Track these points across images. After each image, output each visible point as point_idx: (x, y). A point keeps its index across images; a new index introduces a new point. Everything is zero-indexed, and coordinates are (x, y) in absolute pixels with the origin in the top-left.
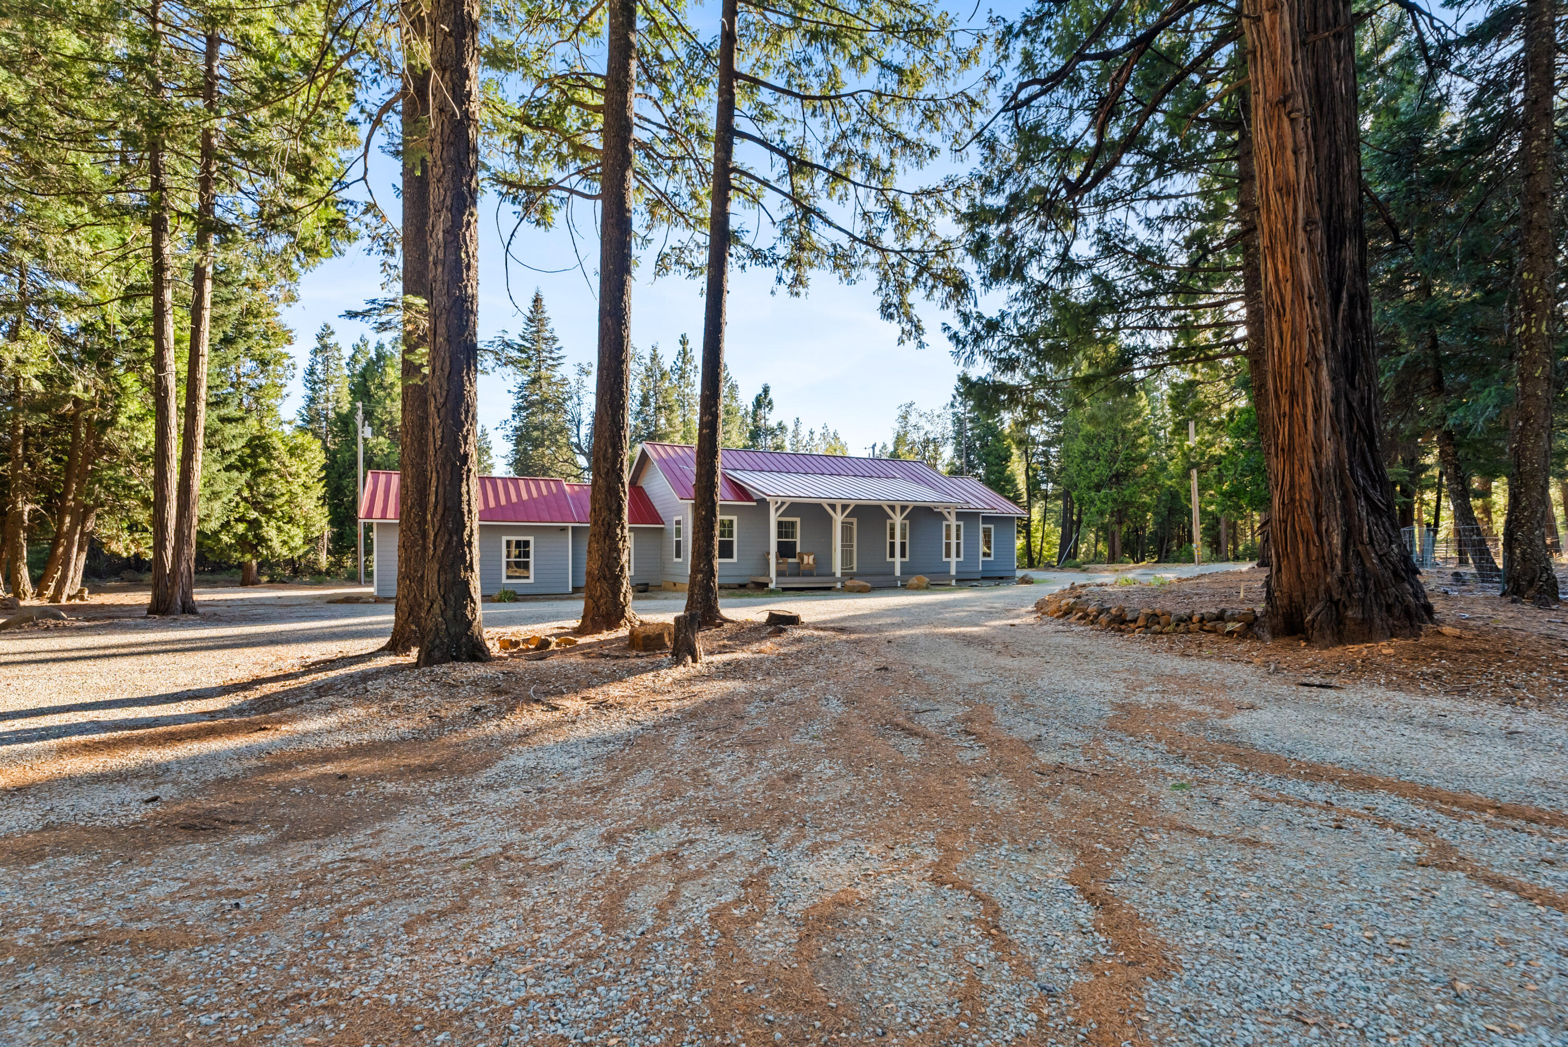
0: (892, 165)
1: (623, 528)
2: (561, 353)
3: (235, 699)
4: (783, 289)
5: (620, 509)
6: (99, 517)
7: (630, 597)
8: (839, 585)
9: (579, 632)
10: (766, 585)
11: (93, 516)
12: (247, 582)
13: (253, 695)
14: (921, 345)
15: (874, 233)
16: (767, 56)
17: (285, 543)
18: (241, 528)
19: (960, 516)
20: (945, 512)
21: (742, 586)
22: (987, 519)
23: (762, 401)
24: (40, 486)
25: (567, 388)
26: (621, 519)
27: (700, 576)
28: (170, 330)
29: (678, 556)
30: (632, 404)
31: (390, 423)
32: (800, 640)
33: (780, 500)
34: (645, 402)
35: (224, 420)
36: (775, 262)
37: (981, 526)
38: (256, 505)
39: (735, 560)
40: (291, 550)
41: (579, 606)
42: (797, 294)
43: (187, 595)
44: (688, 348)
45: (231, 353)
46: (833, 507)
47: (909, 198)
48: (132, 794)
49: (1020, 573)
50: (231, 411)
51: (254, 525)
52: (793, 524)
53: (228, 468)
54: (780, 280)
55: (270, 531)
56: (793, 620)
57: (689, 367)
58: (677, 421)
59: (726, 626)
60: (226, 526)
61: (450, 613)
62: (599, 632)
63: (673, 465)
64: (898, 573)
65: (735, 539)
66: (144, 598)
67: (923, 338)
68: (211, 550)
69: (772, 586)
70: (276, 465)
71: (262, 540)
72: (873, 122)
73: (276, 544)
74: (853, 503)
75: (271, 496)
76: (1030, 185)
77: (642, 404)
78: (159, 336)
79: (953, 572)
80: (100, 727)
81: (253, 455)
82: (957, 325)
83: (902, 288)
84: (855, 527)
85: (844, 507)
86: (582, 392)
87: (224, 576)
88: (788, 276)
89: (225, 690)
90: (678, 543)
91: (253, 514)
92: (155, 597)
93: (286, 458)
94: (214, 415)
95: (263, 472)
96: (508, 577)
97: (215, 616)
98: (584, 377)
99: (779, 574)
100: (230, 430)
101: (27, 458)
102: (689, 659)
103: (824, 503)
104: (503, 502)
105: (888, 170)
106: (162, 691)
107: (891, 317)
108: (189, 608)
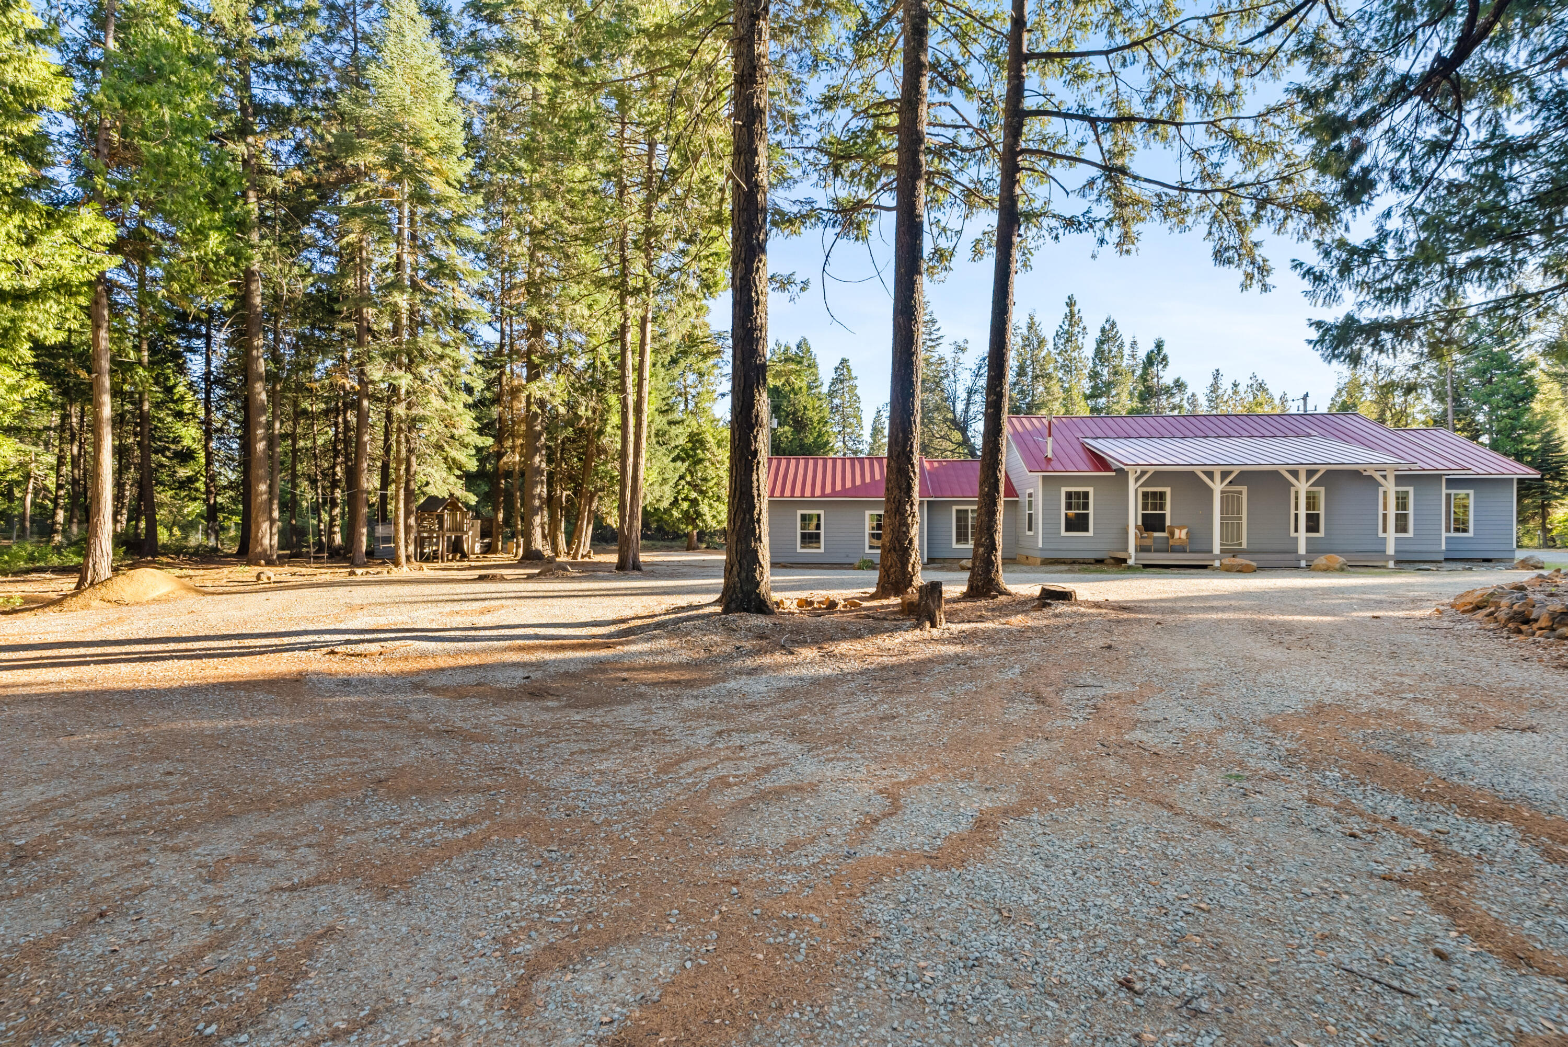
0: (1237, 87)
1: (912, 505)
2: (940, 334)
3: (613, 629)
4: (1110, 249)
5: (909, 488)
6: (601, 498)
7: (918, 568)
8: (1217, 563)
9: (873, 597)
10: (1125, 561)
11: (596, 499)
12: (690, 548)
13: (624, 626)
14: (1265, 288)
15: (1210, 170)
16: (1083, 15)
17: (714, 517)
18: (685, 505)
19: (1401, 479)
20: (1377, 475)
21: (1100, 561)
22: (1453, 483)
23: (1156, 357)
24: (571, 478)
25: (944, 367)
26: (910, 497)
27: (981, 550)
28: (629, 363)
29: (1030, 529)
30: (1010, 376)
31: (794, 413)
32: (1057, 616)
33: (1139, 469)
34: (1021, 372)
35: (670, 423)
36: (1091, 226)
37: (1444, 491)
38: (695, 487)
39: (1091, 533)
40: (719, 522)
41: (875, 576)
42: (1128, 252)
43: (636, 557)
44: (1076, 309)
45: (676, 371)
46: (1210, 475)
47: (1250, 123)
48: (521, 673)
49: (1520, 555)
50: (676, 416)
51: (694, 502)
52: (1162, 495)
53: (674, 460)
54: (1102, 241)
55: (704, 508)
56: (1065, 596)
57: (1076, 329)
58: (1056, 389)
59: (1002, 598)
60: (675, 503)
61: (743, 575)
62: (887, 598)
63: (1028, 437)
64: (1302, 550)
65: (1091, 511)
66: (614, 558)
67: (1268, 280)
68: (666, 523)
69: (1131, 562)
70: (709, 455)
71: (699, 515)
72: (1204, 47)
73: (708, 518)
74: (1237, 470)
75: (705, 480)
76: (1389, 79)
77: (1019, 375)
78: (622, 366)
79: (1391, 550)
80: (537, 637)
81: (694, 449)
82: (1313, 259)
83: (1241, 227)
84: (1244, 497)
85: (1225, 475)
86: (958, 370)
87: (678, 543)
88: (1113, 235)
89: (614, 622)
90: (1030, 515)
91: (693, 495)
92: (620, 558)
93: (715, 448)
94: (665, 420)
95: (701, 461)
96: (871, 547)
97: (654, 572)
98: (960, 355)
99: (1141, 549)
100: (674, 430)
101: (562, 458)
102: (928, 624)
103: (1198, 470)
104: (868, 480)
105: (1233, 94)
106: (583, 620)
107: (1229, 261)
108: (637, 567)
